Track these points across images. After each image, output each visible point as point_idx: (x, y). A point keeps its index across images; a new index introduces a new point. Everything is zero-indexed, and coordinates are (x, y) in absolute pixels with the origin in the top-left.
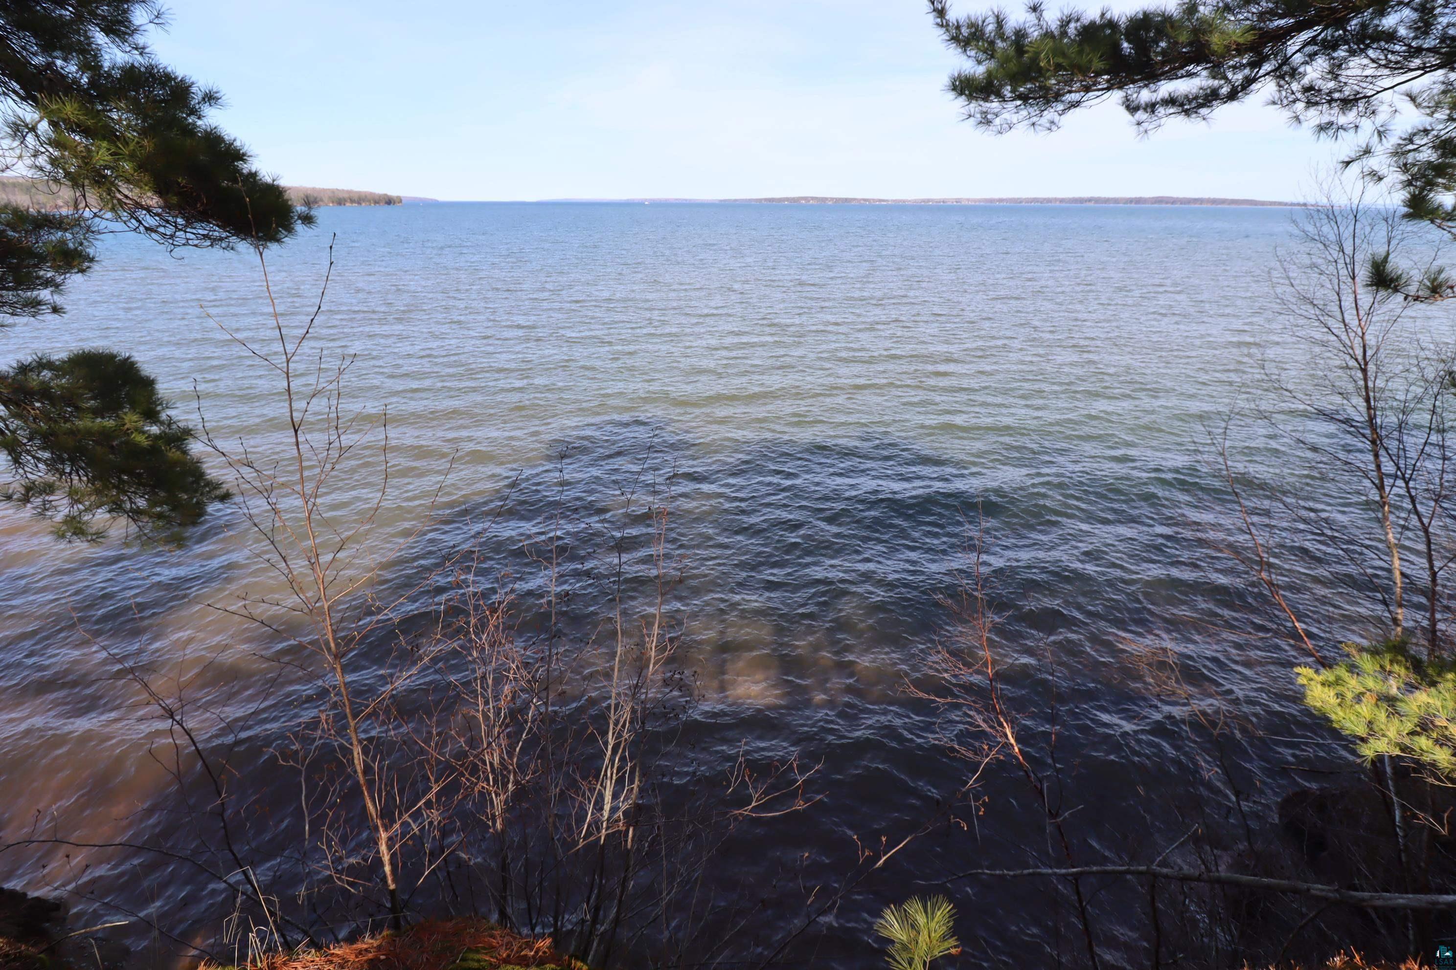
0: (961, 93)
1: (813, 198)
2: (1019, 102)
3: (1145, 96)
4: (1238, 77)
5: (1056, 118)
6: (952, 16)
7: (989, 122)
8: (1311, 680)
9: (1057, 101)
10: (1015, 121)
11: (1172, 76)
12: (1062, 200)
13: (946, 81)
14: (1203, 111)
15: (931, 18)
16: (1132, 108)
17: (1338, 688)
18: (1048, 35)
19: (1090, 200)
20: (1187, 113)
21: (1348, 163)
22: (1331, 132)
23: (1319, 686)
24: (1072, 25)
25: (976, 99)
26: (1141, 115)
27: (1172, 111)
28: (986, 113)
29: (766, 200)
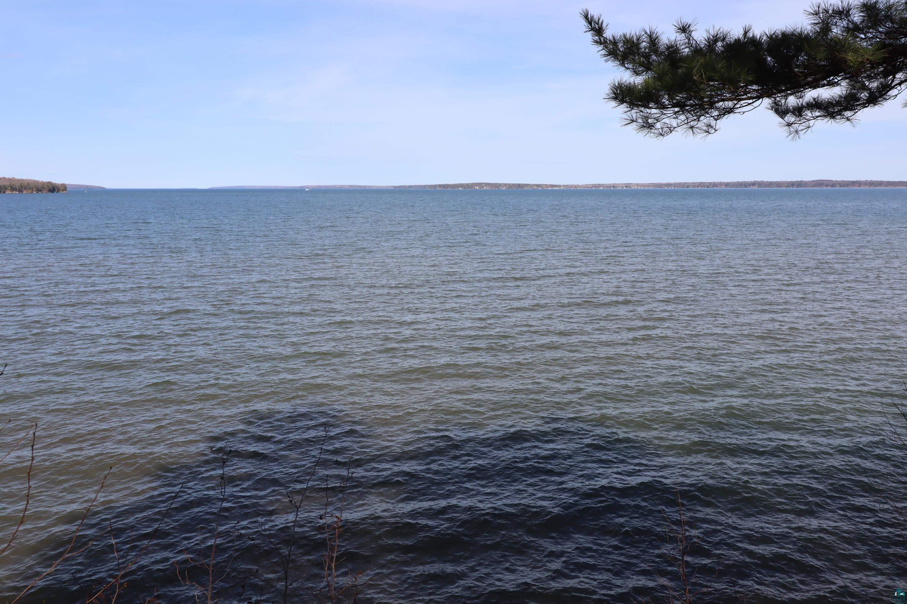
0: (622, 101)
1: (487, 184)
2: (677, 109)
3: (792, 101)
4: (874, 85)
5: (713, 123)
6: (608, 34)
7: (650, 126)
9: (711, 108)
10: (675, 125)
11: (815, 85)
12: (727, 185)
13: (607, 90)
14: (848, 114)
15: (590, 36)
16: (781, 112)
18: (697, 51)
19: (753, 184)
20: (832, 115)
24: (719, 44)
25: (638, 106)
26: (790, 118)
27: (817, 114)
28: (647, 118)
29: (440, 186)
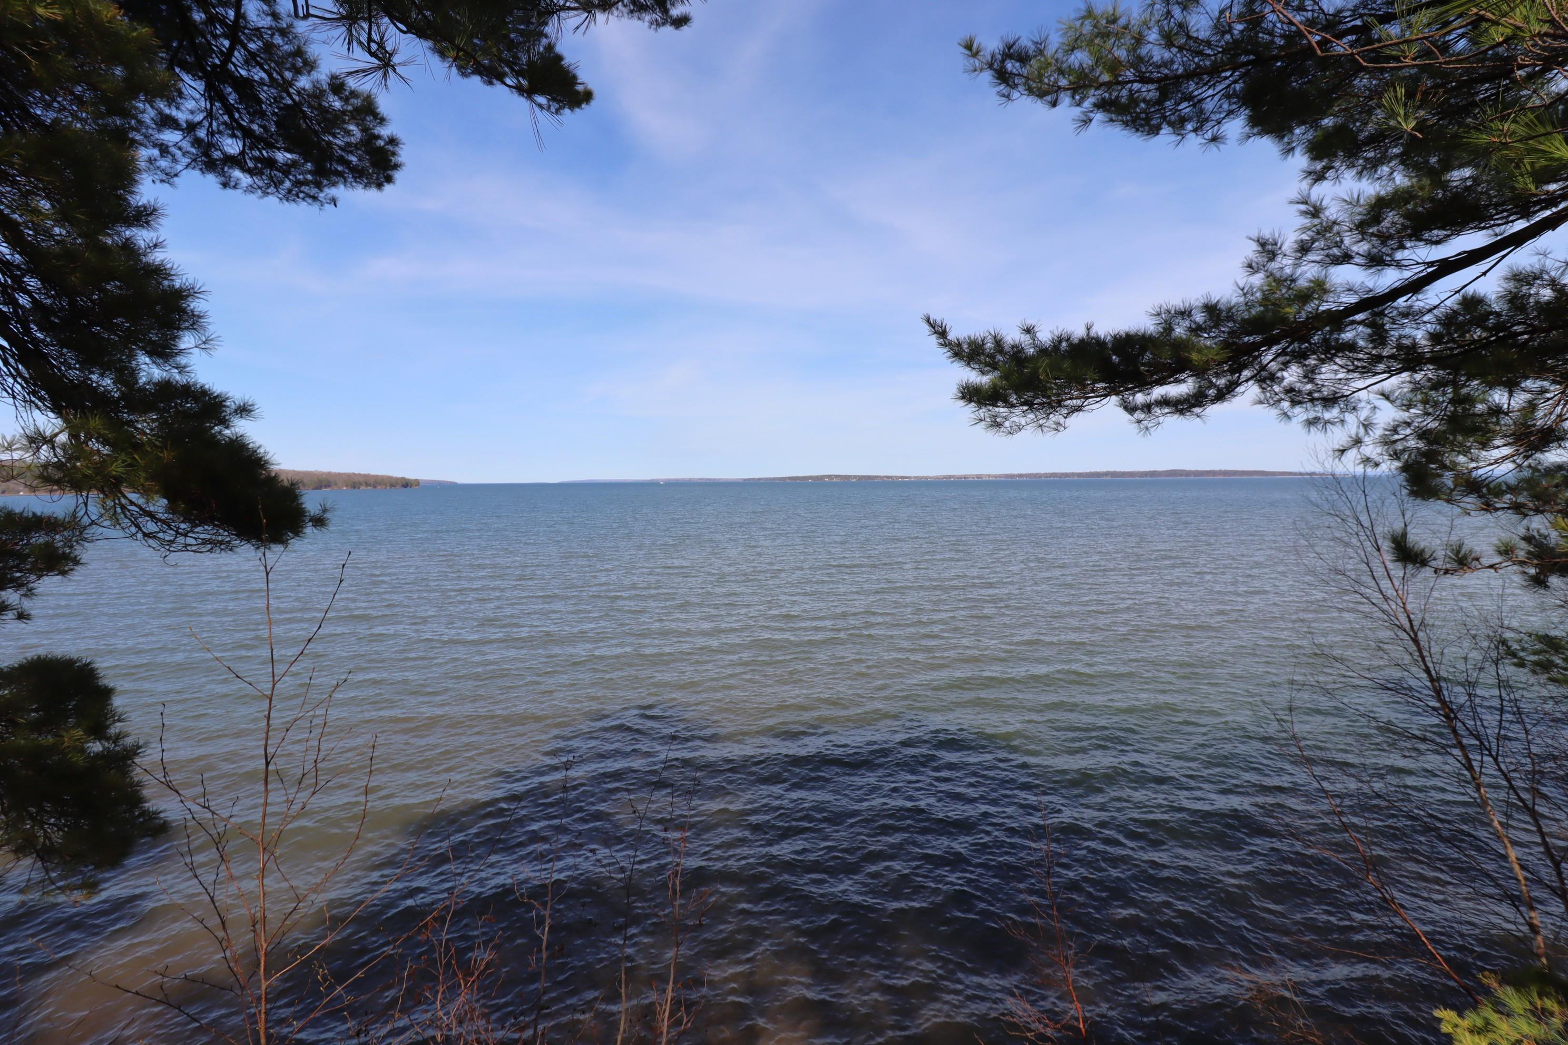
0: (970, 401)
1: (837, 476)
2: (1025, 408)
3: (1140, 398)
4: (1222, 382)
5: (1062, 420)
6: (952, 336)
7: (999, 425)
8: (1456, 1026)
9: (1060, 406)
10: (1023, 423)
11: (1161, 382)
12: (1080, 475)
13: (954, 390)
14: (1197, 410)
15: (934, 339)
16: (1130, 409)
17: (1490, 1035)
18: (1043, 351)
19: (1106, 474)
20: (1181, 412)
21: (1343, 451)
22: (1320, 427)
23: (1467, 1034)
24: (1064, 344)
25: (986, 405)
26: (1139, 415)
27: (1167, 410)
28: (995, 417)
29: (790, 478)
